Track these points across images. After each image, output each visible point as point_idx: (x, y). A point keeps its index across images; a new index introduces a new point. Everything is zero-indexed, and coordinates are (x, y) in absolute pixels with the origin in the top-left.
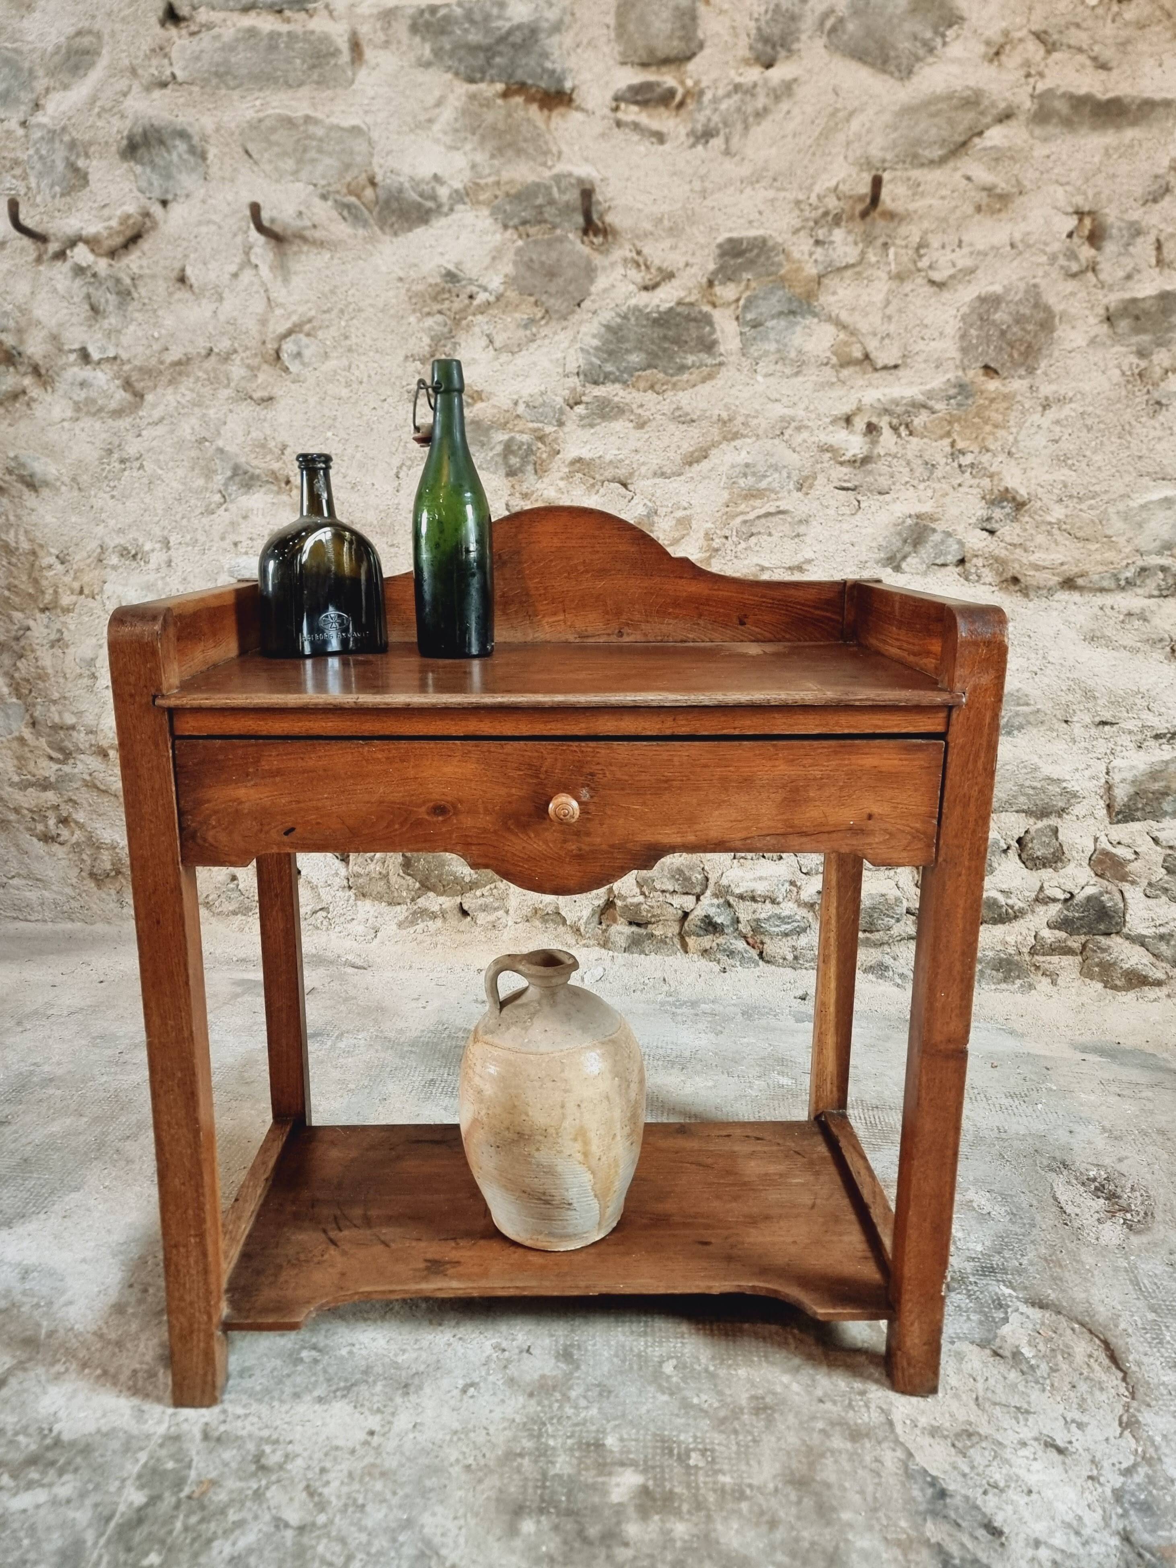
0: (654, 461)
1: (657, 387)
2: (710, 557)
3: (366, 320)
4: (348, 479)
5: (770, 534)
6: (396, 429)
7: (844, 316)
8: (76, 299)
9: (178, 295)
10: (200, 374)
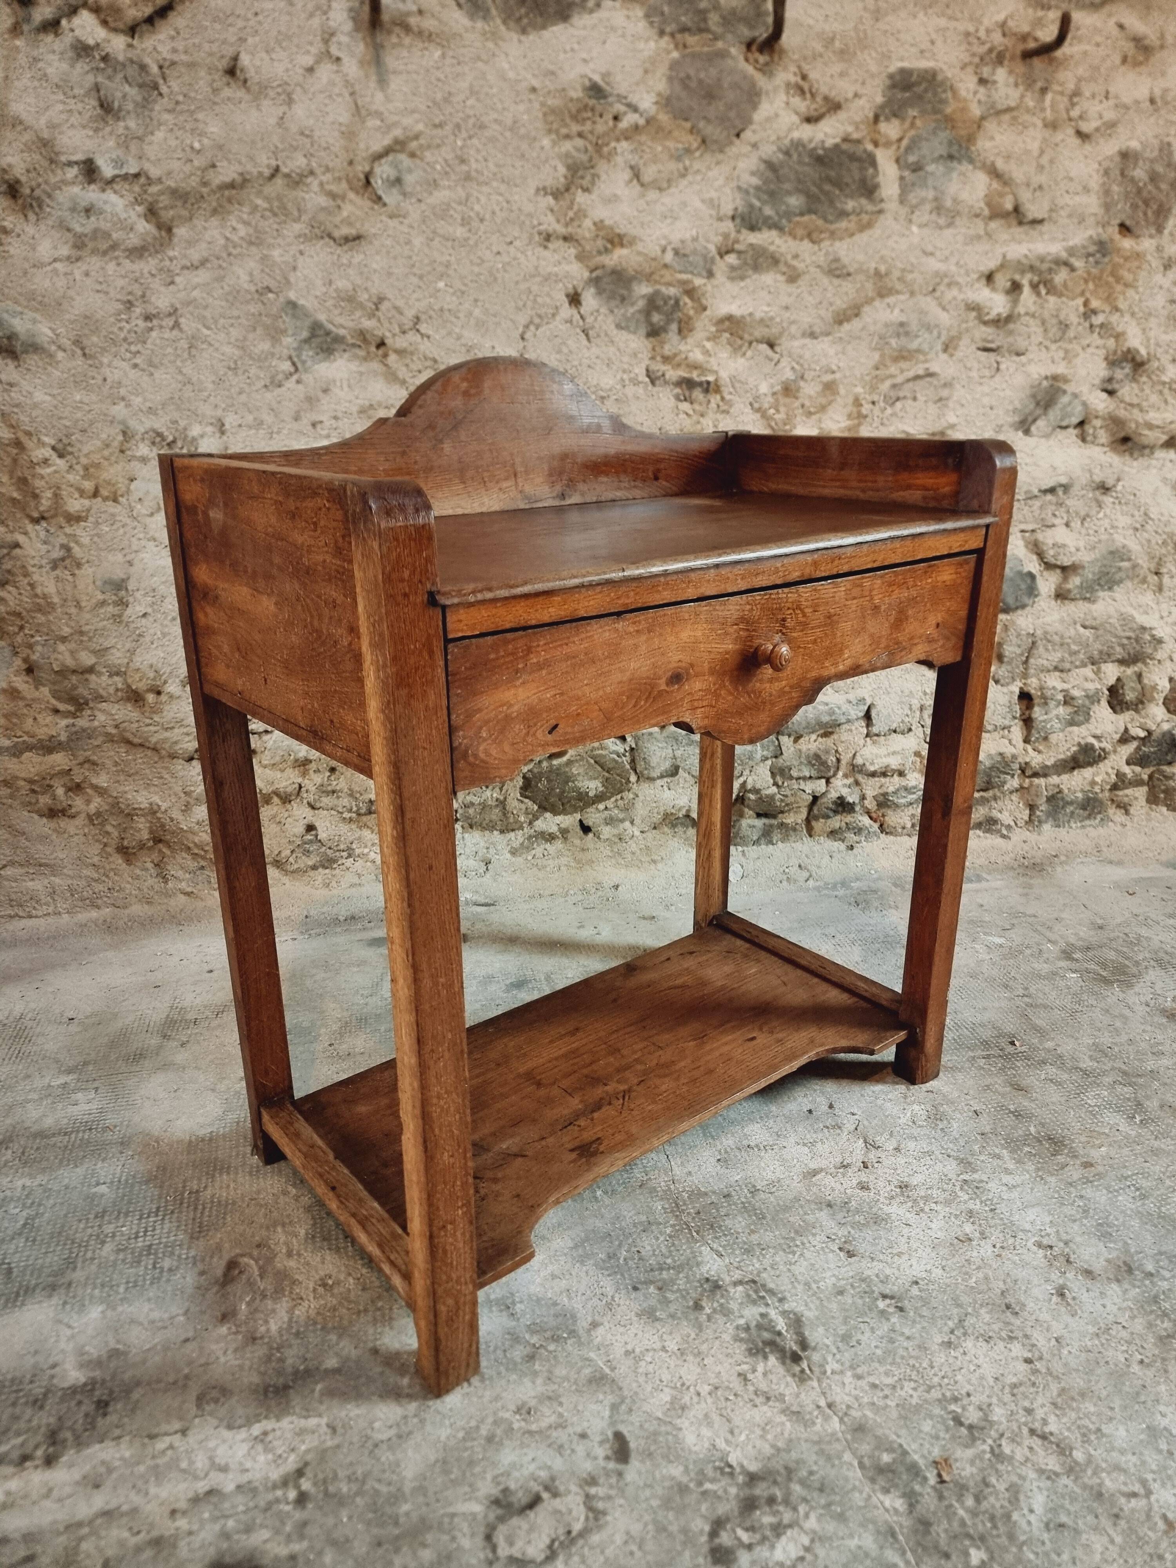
0: (806, 318)
1: (815, 236)
2: (859, 424)
3: (492, 140)
4: (463, 341)
5: (915, 399)
6: (525, 279)
7: (1000, 164)
8: (77, 91)
9: (227, 92)
10: (259, 202)
